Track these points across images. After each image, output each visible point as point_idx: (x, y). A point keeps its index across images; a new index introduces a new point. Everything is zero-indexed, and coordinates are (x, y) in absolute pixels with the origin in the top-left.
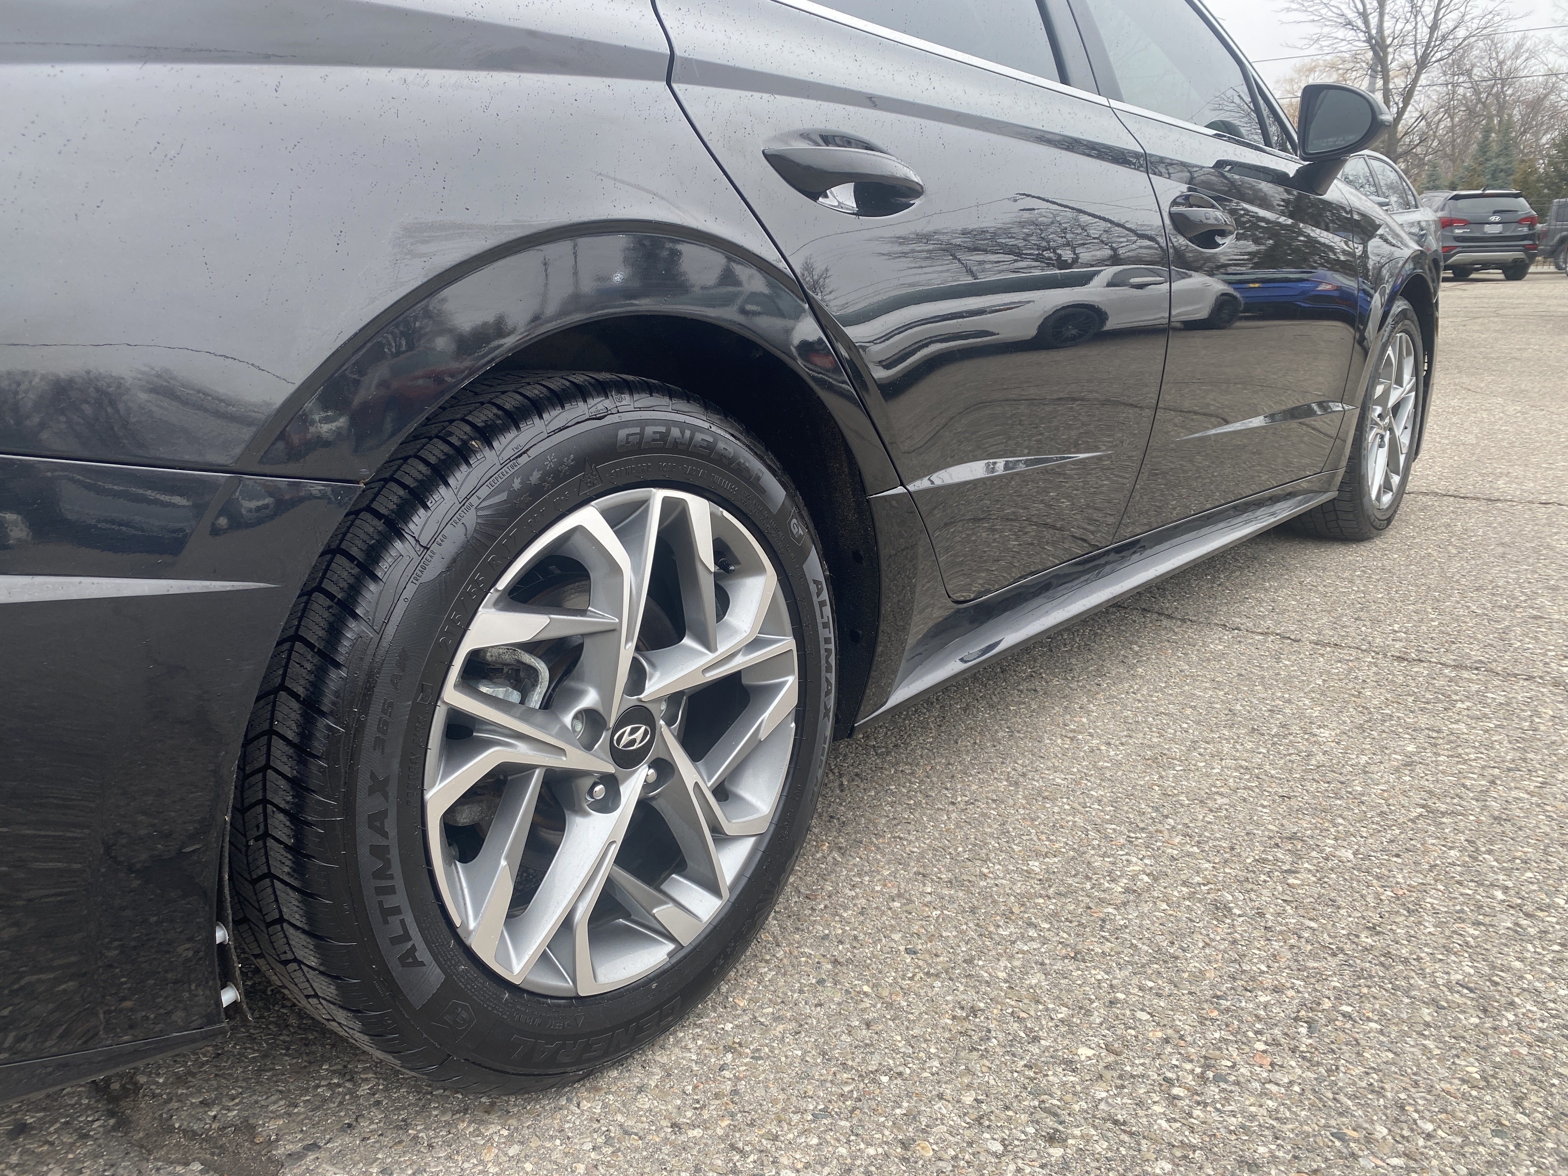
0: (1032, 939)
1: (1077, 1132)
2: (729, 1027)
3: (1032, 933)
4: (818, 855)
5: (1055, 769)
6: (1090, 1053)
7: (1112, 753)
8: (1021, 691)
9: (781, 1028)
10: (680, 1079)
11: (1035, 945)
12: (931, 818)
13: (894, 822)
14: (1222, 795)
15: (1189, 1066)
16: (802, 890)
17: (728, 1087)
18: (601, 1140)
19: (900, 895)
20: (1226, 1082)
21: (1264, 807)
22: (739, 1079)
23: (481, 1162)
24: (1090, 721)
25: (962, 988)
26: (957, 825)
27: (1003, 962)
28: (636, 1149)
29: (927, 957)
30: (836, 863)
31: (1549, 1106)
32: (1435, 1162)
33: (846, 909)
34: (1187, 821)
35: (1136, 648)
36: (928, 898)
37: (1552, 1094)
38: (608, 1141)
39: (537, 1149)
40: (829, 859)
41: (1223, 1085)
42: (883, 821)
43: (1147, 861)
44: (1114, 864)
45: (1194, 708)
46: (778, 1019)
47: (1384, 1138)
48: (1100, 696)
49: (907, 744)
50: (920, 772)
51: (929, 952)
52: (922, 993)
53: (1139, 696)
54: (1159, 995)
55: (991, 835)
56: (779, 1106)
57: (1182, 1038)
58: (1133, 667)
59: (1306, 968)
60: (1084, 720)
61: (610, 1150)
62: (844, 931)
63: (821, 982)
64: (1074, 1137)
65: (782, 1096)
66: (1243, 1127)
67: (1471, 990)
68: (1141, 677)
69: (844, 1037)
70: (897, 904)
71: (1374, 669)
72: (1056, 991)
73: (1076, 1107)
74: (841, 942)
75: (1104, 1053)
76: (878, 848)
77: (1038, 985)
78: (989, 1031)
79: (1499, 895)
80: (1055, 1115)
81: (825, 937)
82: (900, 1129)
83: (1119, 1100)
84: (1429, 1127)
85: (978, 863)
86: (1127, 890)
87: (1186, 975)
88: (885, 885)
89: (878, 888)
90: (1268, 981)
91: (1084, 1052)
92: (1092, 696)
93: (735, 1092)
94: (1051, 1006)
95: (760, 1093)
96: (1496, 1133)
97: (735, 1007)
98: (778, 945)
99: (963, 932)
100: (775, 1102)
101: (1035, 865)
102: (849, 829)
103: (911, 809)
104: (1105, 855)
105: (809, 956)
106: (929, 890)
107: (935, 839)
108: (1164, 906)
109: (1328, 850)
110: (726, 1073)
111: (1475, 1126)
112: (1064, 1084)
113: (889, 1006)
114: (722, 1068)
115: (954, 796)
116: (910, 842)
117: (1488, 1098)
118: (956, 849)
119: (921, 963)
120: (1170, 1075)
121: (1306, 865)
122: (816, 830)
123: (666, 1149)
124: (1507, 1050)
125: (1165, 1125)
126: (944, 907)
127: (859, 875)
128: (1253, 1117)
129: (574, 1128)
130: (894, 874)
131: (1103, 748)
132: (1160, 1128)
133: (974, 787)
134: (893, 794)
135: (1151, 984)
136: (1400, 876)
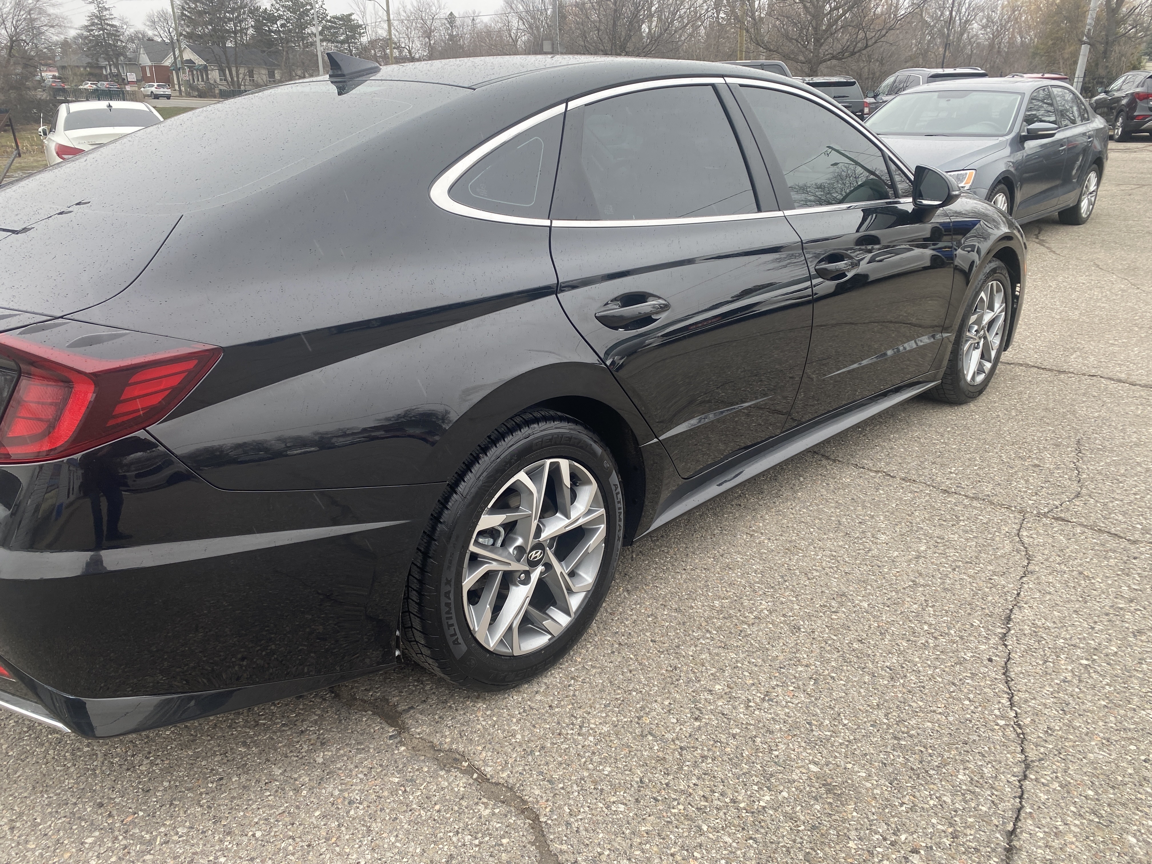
0: (708, 638)
1: (707, 717)
2: (573, 669)
3: (708, 635)
4: (618, 594)
5: (739, 553)
6: (720, 687)
7: (770, 545)
8: (732, 505)
9: (594, 671)
10: (552, 689)
11: (708, 641)
12: (673, 577)
13: (655, 578)
14: (817, 570)
15: (759, 695)
16: (609, 610)
17: (571, 693)
18: (522, 711)
19: (652, 615)
20: (772, 701)
21: (835, 578)
22: (576, 690)
23: (476, 716)
24: (763, 525)
25: (672, 658)
26: (685, 582)
27: (693, 648)
28: (535, 714)
29: (660, 644)
30: (625, 598)
31: (899, 716)
32: (842, 734)
33: (627, 619)
34: (795, 584)
35: (802, 479)
36: (665, 617)
37: (902, 713)
38: (525, 711)
39: (498, 712)
40: (622, 596)
41: (770, 703)
42: (650, 577)
43: (769, 604)
44: (753, 604)
45: (820, 519)
46: (593, 667)
47: (827, 725)
48: (773, 510)
49: (668, 536)
50: (671, 552)
51: (661, 641)
52: (655, 659)
53: (793, 511)
54: (756, 666)
55: (700, 587)
56: (591, 701)
57: (760, 684)
58: (796, 492)
59: (824, 657)
60: (761, 524)
61: (525, 714)
62: (625, 630)
63: (613, 652)
64: (705, 719)
65: (593, 698)
66: (773, 718)
67: (891, 670)
68: (799, 499)
69: (620, 676)
70: (650, 619)
71: (927, 498)
72: (712, 662)
73: (709, 708)
74: (623, 635)
75: (726, 688)
76: (646, 591)
77: (706, 659)
78: (680, 677)
79: (926, 627)
80: (700, 710)
81: (617, 633)
82: (638, 712)
83: (727, 706)
84: (846, 722)
85: (691, 601)
86: (756, 617)
87: (770, 658)
88: (646, 610)
89: (643, 611)
90: (804, 662)
91: (718, 687)
92: (769, 509)
93: (574, 695)
94: (709, 668)
95: (584, 696)
96: (872, 726)
97: (576, 661)
98: (596, 635)
99: (678, 633)
100: (590, 700)
101: (717, 603)
102: (633, 581)
103: (664, 572)
104: (751, 599)
105: (609, 641)
106: (666, 613)
107: (673, 588)
108: (771, 626)
109: (857, 602)
110: (571, 688)
111: (865, 722)
112: (706, 699)
113: (640, 664)
114: (569, 686)
115: (686, 566)
116: (661, 589)
117: (876, 712)
118: (682, 593)
119: (657, 646)
120: (750, 697)
121: (843, 609)
122: (618, 581)
123: (547, 715)
124: (893, 694)
125: (742, 716)
126: (671, 622)
127: (635, 604)
128: (778, 715)
129: (511, 706)
130: (651, 605)
131: (766, 541)
132: (740, 717)
133: (697, 561)
134: (656, 563)
135: (754, 661)
136: (884, 616)
